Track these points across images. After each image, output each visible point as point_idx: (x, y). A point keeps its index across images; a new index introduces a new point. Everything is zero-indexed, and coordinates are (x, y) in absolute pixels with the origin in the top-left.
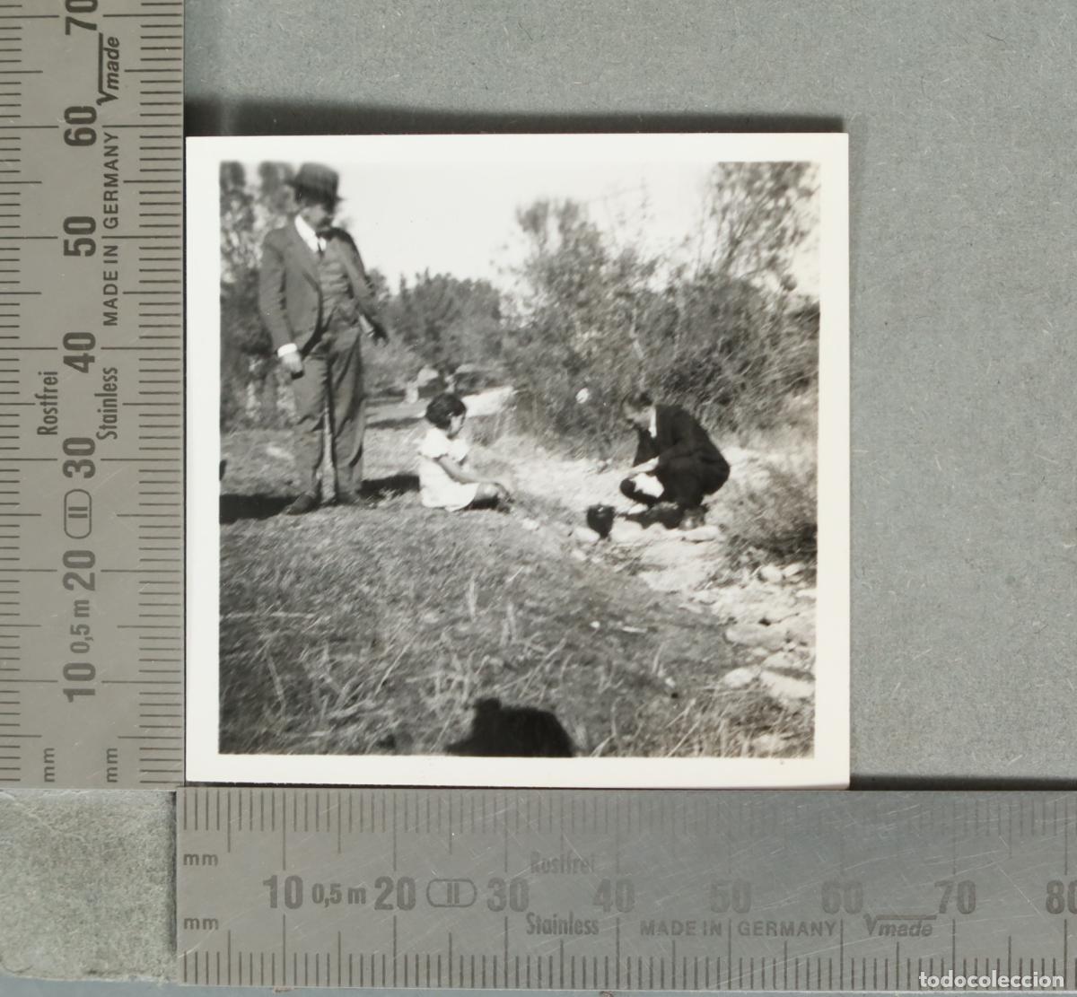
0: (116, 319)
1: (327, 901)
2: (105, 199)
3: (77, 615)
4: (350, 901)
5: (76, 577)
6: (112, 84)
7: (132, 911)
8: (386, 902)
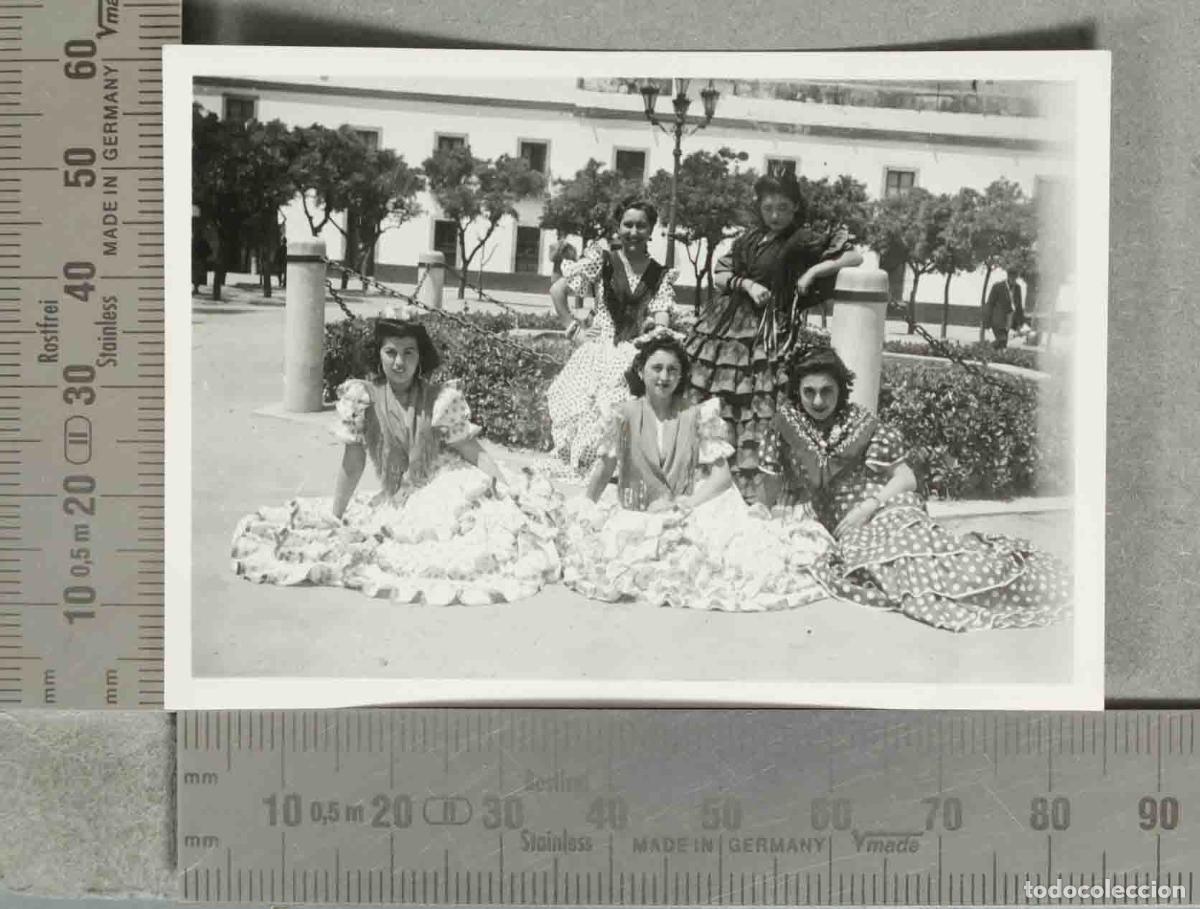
1: (325, 819)
3: (77, 539)
4: (348, 819)
5: (77, 502)
7: (131, 830)
8: (383, 819)
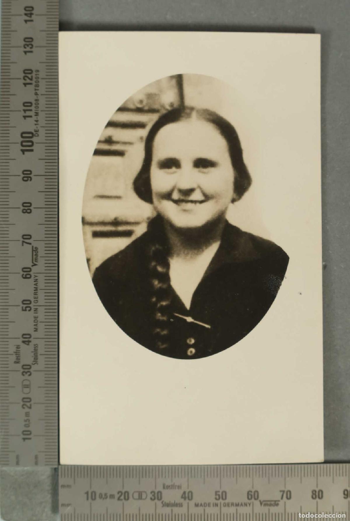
0: (37, 330)
2: (34, 295)
6: (36, 261)
